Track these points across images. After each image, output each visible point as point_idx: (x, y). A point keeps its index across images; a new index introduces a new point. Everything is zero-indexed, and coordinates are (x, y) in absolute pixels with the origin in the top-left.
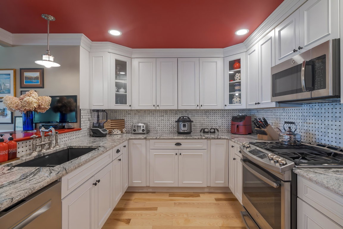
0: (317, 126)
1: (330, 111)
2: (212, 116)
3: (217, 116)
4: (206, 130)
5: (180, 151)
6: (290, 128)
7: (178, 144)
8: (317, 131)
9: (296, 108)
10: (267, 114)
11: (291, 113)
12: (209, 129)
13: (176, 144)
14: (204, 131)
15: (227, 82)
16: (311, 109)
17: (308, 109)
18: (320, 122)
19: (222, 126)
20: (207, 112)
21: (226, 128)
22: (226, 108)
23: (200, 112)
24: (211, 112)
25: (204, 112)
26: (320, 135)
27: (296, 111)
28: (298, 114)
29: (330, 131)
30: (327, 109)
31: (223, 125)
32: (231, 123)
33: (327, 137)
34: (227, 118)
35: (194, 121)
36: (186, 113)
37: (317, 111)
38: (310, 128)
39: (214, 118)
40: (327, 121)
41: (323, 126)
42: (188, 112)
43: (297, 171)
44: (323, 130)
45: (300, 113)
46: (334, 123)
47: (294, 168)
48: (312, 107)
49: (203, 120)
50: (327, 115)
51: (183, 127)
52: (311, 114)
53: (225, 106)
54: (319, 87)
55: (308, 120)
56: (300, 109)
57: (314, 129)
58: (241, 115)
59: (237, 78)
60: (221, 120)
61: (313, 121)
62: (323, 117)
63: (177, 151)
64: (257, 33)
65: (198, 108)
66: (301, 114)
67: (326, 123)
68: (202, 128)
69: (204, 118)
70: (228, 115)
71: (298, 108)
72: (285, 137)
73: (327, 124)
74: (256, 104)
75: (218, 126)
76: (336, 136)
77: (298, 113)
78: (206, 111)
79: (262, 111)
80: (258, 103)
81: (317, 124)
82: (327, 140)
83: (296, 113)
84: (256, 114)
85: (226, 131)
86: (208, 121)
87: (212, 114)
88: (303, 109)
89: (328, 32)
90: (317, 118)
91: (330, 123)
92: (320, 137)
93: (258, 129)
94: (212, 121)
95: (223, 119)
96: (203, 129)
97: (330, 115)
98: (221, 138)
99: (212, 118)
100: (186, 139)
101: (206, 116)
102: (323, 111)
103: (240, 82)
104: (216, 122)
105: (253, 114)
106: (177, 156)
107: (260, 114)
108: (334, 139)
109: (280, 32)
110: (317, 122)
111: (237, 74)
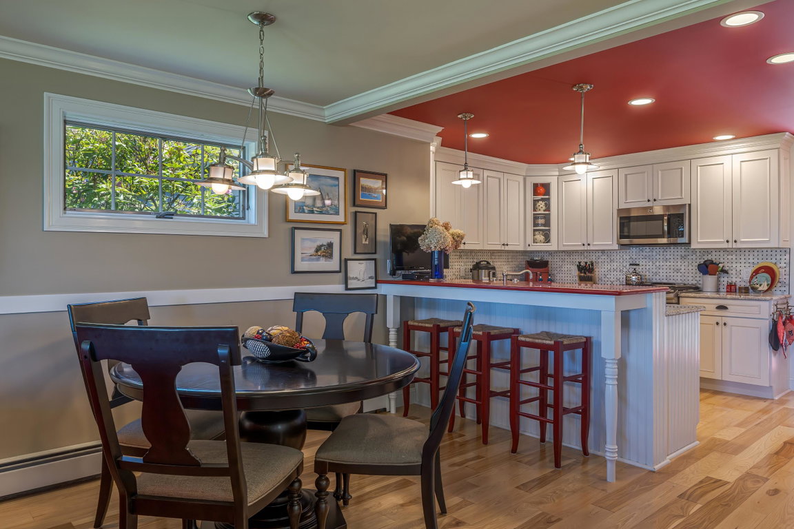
0: (647, 267)
1: (661, 253)
6: (635, 269)
8: (647, 272)
9: (621, 251)
11: (615, 256)
15: (530, 213)
16: (641, 252)
17: (637, 252)
18: (651, 264)
22: (529, 249)
27: (622, 254)
28: (625, 257)
29: (661, 271)
33: (657, 276)
37: (647, 254)
40: (658, 262)
41: (654, 267)
44: (655, 271)
45: (628, 255)
46: (665, 263)
50: (658, 257)
52: (642, 257)
53: (529, 245)
54: (678, 236)
55: (641, 262)
56: (628, 252)
61: (644, 263)
66: (628, 257)
67: (658, 264)
71: (624, 251)
73: (658, 266)
74: (583, 245)
76: (666, 274)
80: (588, 245)
82: (657, 279)
88: (631, 252)
89: (681, 196)
90: (647, 260)
91: (661, 264)
93: (583, 275)
97: (661, 257)
103: (549, 214)
108: (665, 277)
109: (626, 175)
110: (648, 264)
111: (541, 202)
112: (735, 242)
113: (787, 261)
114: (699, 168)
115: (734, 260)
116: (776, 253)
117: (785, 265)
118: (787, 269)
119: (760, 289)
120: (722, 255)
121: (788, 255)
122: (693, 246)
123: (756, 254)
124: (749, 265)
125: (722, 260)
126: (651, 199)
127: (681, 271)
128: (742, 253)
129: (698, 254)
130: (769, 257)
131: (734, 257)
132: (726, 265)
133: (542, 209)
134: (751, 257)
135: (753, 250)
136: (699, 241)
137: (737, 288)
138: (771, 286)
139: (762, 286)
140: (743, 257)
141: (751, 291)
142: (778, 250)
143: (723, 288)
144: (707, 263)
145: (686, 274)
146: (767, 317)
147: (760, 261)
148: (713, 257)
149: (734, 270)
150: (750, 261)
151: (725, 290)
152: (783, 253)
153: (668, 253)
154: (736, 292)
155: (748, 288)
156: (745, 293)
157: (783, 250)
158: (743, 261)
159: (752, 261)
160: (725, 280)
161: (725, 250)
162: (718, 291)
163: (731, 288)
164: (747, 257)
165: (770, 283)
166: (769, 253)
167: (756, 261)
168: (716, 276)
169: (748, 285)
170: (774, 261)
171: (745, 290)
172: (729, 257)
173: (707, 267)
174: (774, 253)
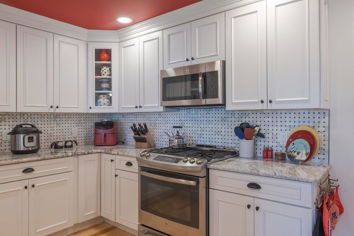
0: (194, 129)
1: (205, 115)
2: (64, 122)
3: (71, 122)
4: (60, 144)
5: (31, 182)
6: (178, 132)
7: (28, 170)
8: (194, 134)
9: (173, 113)
10: (137, 119)
11: (169, 117)
12: (64, 142)
13: (24, 172)
14: (55, 146)
15: (93, 77)
16: (188, 114)
17: (186, 114)
18: (196, 125)
19: (78, 137)
20: (57, 117)
21: (83, 139)
22: (91, 111)
23: (46, 116)
24: (64, 116)
25: (52, 116)
26: (196, 137)
27: (173, 116)
28: (176, 119)
29: (205, 133)
30: (202, 114)
31: (80, 136)
32: (94, 132)
33: (202, 138)
34: (85, 124)
35: (43, 131)
36: (22, 118)
37: (194, 116)
38: (188, 132)
39: (67, 125)
40: (202, 124)
41: (199, 129)
42: (26, 117)
43: (211, 166)
44: (199, 132)
45: (178, 117)
46: (207, 126)
47: (208, 164)
48: (189, 112)
49: (51, 129)
50: (202, 119)
51: (29, 142)
52: (188, 119)
53: (90, 108)
54: (212, 97)
55: (186, 124)
56: (178, 114)
57: (191, 132)
58: (106, 120)
59: (105, 72)
60: (76, 128)
61: (191, 125)
62: (199, 121)
63: (26, 183)
64: (138, 27)
65: (52, 110)
66: (178, 119)
67: (202, 125)
68: (53, 141)
69: (52, 125)
70: (86, 122)
71: (176, 113)
72: (175, 141)
73: (202, 127)
74: (136, 107)
75: (72, 137)
76: (209, 136)
77: (176, 117)
78: (55, 115)
79: (130, 116)
80: (140, 107)
81: (194, 127)
82: (202, 141)
83: (173, 117)
84: (120, 119)
85: (83, 144)
86: (58, 130)
87: (64, 119)
88: (181, 114)
89: (217, 52)
90: (193, 122)
91: (205, 126)
92: (196, 139)
93: (137, 136)
94: (64, 130)
95: (80, 127)
96: (55, 143)
97: (205, 119)
98: (92, 152)
99: (64, 125)
100: (42, 160)
101: (55, 122)
102: (199, 115)
103: (110, 79)
104: (70, 131)
105: (116, 119)
106: (26, 191)
107: (127, 119)
108: (208, 139)
109: (169, 36)
110: (194, 125)
111: (105, 68)
112: (271, 102)
113: (326, 125)
114: (232, 19)
115: (271, 124)
116: (314, 115)
117: (324, 129)
118: (326, 134)
119: (298, 158)
120: (258, 117)
121: (327, 118)
122: (229, 107)
123: (292, 116)
124: (285, 128)
125: (258, 123)
126: (190, 59)
127: (222, 133)
128: (279, 115)
129: (237, 116)
130: (306, 120)
131: (270, 119)
132: (262, 127)
133: (106, 74)
134: (288, 119)
135: (289, 111)
136: (234, 102)
137: (274, 153)
138: (310, 156)
139: (300, 154)
140: (279, 119)
141: (287, 158)
142: (316, 112)
143: (260, 154)
144: (244, 126)
145: (226, 137)
146: (310, 206)
147: (297, 124)
148: (249, 120)
149: (271, 134)
150: (286, 124)
151: (261, 155)
152: (322, 115)
153: (211, 115)
154: (272, 158)
155: (285, 154)
156: (282, 160)
157: (322, 112)
158: (279, 124)
159: (289, 124)
160: (262, 144)
161: (261, 111)
162: (255, 157)
163: (268, 154)
164: (283, 119)
165: (309, 151)
166: (307, 115)
167: (292, 124)
168: (253, 141)
169: (284, 151)
170: (312, 124)
171: (282, 158)
172: (266, 119)
173: (243, 131)
174: (311, 115)
